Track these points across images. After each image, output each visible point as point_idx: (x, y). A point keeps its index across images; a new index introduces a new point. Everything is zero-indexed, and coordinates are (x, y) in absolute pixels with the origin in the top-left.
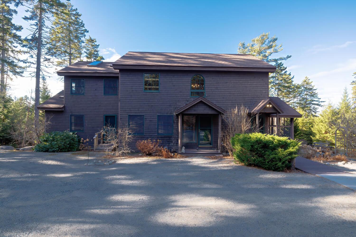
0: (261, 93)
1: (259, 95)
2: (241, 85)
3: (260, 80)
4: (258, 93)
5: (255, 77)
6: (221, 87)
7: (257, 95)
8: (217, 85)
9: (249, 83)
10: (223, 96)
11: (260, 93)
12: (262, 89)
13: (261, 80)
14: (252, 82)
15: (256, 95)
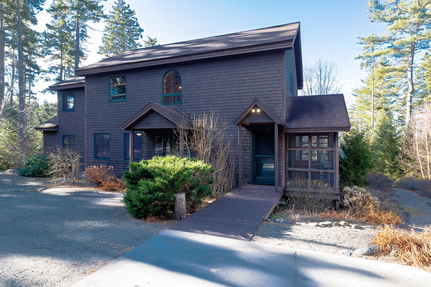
0: (271, 89)
1: (266, 93)
2: (235, 79)
3: (267, 66)
4: (264, 90)
5: (259, 62)
6: (203, 85)
7: (263, 93)
8: (198, 83)
9: (249, 74)
10: (207, 100)
11: (268, 89)
12: (271, 82)
13: (271, 66)
14: (254, 71)
15: (261, 93)
